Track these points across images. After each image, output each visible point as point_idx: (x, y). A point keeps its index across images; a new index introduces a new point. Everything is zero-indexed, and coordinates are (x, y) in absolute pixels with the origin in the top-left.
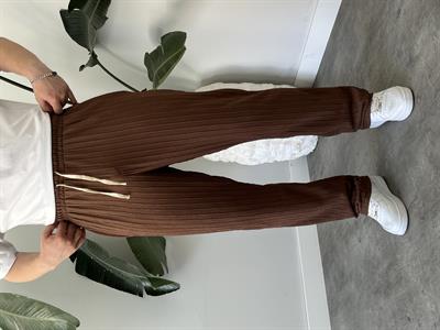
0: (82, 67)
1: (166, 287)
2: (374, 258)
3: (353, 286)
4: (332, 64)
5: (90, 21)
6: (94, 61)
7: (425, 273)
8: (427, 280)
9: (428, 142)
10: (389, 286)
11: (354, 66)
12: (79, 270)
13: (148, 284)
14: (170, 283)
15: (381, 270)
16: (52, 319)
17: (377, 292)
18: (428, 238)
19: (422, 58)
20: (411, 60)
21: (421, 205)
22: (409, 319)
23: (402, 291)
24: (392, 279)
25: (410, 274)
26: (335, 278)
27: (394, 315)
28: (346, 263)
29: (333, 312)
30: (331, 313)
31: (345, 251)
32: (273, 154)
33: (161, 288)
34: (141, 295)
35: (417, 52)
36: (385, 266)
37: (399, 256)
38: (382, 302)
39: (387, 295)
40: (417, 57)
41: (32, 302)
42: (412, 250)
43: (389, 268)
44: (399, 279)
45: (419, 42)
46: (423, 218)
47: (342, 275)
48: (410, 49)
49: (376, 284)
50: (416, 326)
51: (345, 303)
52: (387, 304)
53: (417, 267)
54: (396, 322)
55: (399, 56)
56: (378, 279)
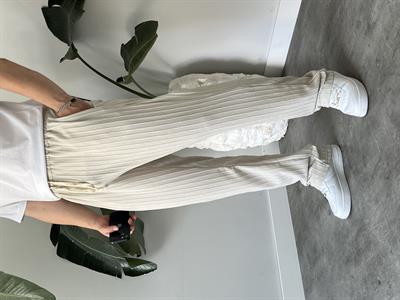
0: (62, 60)
2: (343, 228)
3: (325, 261)
4: (298, 51)
6: (73, 54)
7: (392, 233)
8: (395, 240)
9: (389, 102)
10: (359, 253)
11: (318, 47)
12: (60, 253)
13: (126, 265)
15: (350, 238)
17: (348, 261)
18: (393, 196)
19: (378, 23)
20: (369, 27)
21: (385, 166)
22: (380, 283)
23: (371, 255)
24: (362, 244)
25: (378, 237)
26: (308, 255)
27: (365, 281)
28: (318, 237)
29: (307, 290)
31: (317, 227)
32: (245, 139)
34: (120, 276)
35: (374, 17)
36: (354, 234)
37: (367, 221)
38: (353, 270)
39: (357, 262)
40: (375, 23)
42: (378, 213)
43: (358, 235)
44: (369, 243)
45: (375, 9)
46: (388, 178)
47: (315, 251)
48: (368, 18)
49: (347, 254)
50: (387, 288)
51: (319, 279)
52: (358, 271)
53: (385, 228)
54: (367, 288)
55: (358, 27)
56: (348, 248)
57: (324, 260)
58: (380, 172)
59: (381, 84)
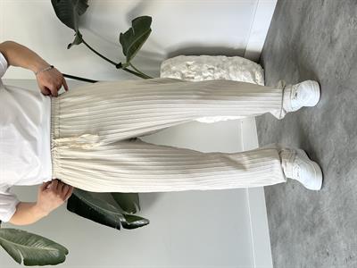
0: (70, 45)
1: (138, 222)
2: (303, 202)
4: (274, 39)
5: (75, 8)
6: (79, 39)
7: (339, 218)
8: (341, 224)
9: (343, 111)
10: (314, 226)
11: (290, 42)
12: (70, 208)
13: (124, 220)
14: (141, 219)
15: (307, 214)
16: (47, 248)
17: (305, 230)
18: (342, 189)
19: (339, 40)
20: (331, 42)
21: (337, 162)
22: (328, 254)
23: (323, 231)
24: (316, 220)
25: (329, 218)
26: (275, 216)
27: (317, 250)
28: (283, 204)
29: (273, 244)
30: (272, 245)
31: (283, 195)
33: (135, 223)
34: (119, 228)
35: (336, 34)
36: (311, 209)
37: (321, 203)
38: (309, 239)
39: (312, 233)
40: (336, 40)
41: (31, 235)
42: (330, 199)
43: (314, 212)
44: (321, 221)
45: (337, 27)
46: (338, 173)
47: (280, 215)
48: (331, 33)
49: (305, 223)
50: (333, 260)
51: (282, 238)
52: (312, 240)
53: (335, 212)
54: (318, 256)
55: (323, 38)
56: (306, 220)
57: (287, 224)
58: (334, 166)
59: (338, 93)
